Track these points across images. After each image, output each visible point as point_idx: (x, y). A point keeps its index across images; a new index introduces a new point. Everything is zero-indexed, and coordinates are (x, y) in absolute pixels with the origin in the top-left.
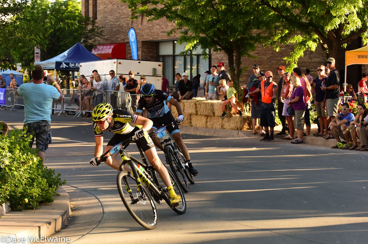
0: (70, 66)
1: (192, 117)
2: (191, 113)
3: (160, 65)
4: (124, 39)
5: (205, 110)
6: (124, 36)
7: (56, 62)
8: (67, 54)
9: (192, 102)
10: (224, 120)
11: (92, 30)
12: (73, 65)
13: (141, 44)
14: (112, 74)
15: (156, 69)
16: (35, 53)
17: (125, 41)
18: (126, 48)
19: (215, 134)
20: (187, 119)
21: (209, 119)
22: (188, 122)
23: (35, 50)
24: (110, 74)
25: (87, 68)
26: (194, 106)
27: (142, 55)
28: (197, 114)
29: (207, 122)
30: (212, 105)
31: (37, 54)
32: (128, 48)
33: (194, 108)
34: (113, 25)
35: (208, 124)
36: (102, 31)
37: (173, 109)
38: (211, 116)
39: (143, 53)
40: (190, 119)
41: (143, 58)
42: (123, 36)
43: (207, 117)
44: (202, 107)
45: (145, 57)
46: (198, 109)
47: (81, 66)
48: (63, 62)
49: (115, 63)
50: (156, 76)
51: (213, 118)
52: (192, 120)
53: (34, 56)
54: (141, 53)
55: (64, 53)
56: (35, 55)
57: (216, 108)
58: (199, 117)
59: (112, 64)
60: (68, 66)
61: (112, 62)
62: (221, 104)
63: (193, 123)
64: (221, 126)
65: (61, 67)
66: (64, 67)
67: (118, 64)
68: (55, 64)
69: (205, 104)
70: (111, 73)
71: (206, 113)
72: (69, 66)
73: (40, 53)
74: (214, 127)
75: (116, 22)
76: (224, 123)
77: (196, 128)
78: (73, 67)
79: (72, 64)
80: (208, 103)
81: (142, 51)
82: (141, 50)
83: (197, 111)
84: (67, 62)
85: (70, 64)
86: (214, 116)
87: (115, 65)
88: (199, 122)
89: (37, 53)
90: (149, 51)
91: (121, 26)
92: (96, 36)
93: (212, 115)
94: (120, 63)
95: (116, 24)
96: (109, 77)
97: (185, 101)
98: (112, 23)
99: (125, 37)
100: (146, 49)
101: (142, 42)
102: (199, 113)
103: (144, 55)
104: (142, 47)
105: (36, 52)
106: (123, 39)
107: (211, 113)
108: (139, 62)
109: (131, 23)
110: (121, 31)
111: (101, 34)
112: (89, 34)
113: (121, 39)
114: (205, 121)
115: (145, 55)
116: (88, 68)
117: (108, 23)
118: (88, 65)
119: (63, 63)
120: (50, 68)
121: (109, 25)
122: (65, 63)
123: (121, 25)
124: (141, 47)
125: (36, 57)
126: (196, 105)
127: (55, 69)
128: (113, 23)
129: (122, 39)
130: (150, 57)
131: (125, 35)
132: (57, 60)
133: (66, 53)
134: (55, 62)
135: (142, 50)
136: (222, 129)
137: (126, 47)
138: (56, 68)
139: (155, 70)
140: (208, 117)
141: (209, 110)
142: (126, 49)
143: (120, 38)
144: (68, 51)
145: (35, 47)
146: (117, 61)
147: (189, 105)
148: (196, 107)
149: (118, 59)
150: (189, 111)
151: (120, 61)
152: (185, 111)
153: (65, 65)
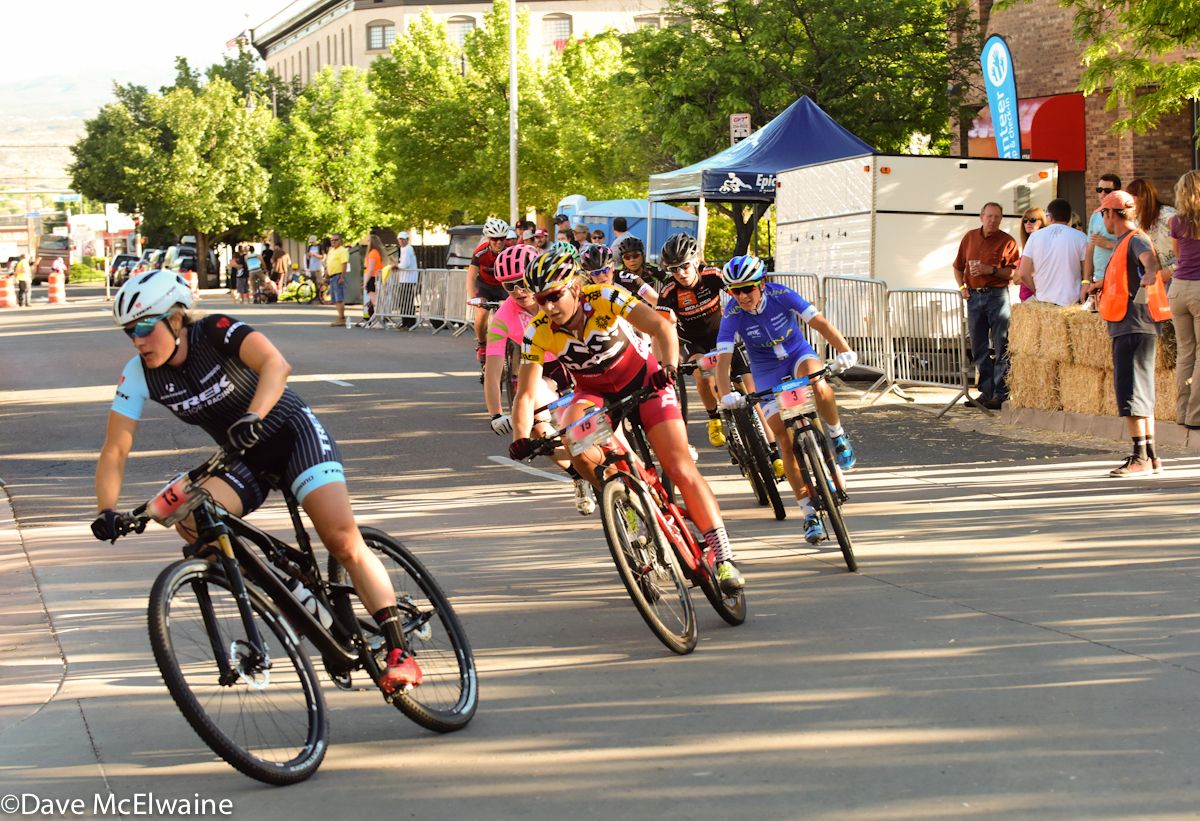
0: (758, 184)
1: (1062, 373)
2: (1055, 357)
3: (1044, 175)
4: (1078, 80)
6: (1078, 68)
7: (705, 172)
8: (759, 141)
12: (769, 182)
15: (1027, 190)
16: (732, 140)
18: (1085, 114)
20: (1047, 380)
22: (1049, 392)
23: (733, 130)
26: (1063, 329)
28: (1072, 362)
29: (1102, 391)
32: (1092, 113)
33: (1064, 337)
34: (1044, 27)
35: (1107, 400)
40: (1057, 382)
41: (1137, 148)
42: (1074, 68)
43: (1101, 373)
44: (1083, 333)
46: (1074, 343)
47: (779, 185)
48: (731, 170)
52: (1062, 383)
58: (1079, 376)
60: (750, 187)
61: (859, 165)
63: (1065, 399)
65: (725, 188)
66: (737, 190)
67: (879, 172)
68: (701, 180)
69: (1093, 324)
72: (753, 184)
75: (1051, 18)
77: (1072, 420)
78: (768, 188)
79: (766, 176)
83: (1070, 349)
84: (748, 170)
85: (759, 180)
87: (869, 176)
88: (1080, 392)
89: (740, 139)
91: (1068, 31)
94: (885, 170)
98: (1039, 22)
99: (1081, 72)
102: (1077, 361)
105: (735, 135)
106: (1075, 77)
108: (963, 166)
110: (1068, 48)
113: (1067, 79)
114: (1096, 389)
117: (1028, 22)
119: (732, 175)
120: (689, 194)
121: (1029, 30)
123: (1065, 27)
126: (1068, 326)
127: (703, 199)
128: (1043, 19)
129: (1070, 78)
132: (721, 163)
133: (755, 139)
134: (701, 172)
137: (1086, 109)
138: (705, 192)
139: (1023, 193)
140: (1105, 374)
142: (1087, 117)
143: (1064, 74)
144: (765, 131)
145: (733, 117)
146: (875, 164)
147: (1051, 328)
148: (1068, 333)
149: (878, 157)
150: (1053, 349)
151: (884, 161)
152: (1043, 350)
153: (740, 183)
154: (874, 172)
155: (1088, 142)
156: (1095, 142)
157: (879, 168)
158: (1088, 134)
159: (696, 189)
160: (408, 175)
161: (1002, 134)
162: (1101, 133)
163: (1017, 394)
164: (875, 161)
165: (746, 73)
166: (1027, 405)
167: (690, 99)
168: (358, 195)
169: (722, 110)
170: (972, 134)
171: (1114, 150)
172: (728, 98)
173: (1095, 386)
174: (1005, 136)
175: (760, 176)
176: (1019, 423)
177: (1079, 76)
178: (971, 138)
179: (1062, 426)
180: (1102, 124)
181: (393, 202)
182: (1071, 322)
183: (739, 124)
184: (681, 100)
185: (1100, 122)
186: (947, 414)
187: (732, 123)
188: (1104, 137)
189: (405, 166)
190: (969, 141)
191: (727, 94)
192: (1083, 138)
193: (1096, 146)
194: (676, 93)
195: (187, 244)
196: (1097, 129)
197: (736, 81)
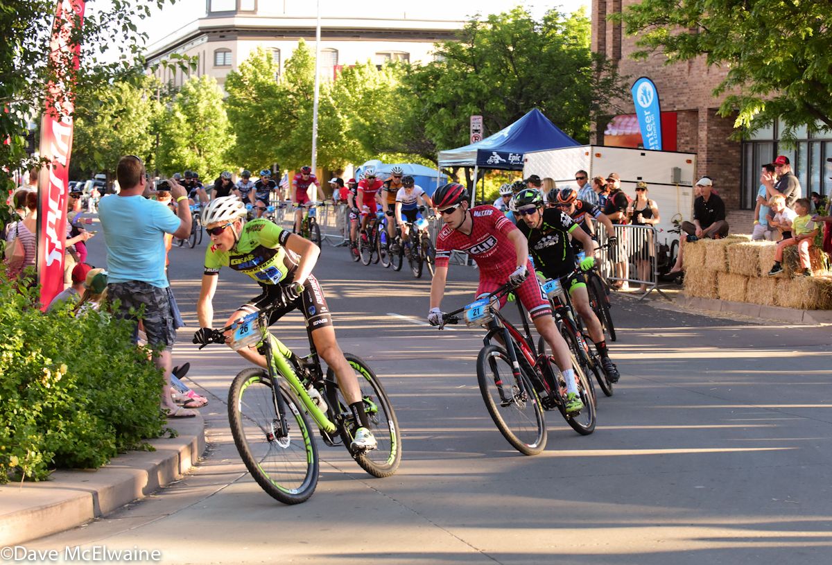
0: (509, 159)
1: (719, 278)
2: (716, 269)
3: (689, 161)
4: (673, 104)
5: (742, 262)
6: (674, 96)
7: (479, 151)
8: (509, 133)
9: (718, 244)
10: (779, 286)
11: (608, 83)
12: (517, 158)
13: (706, 114)
14: (581, 178)
15: (680, 169)
16: (471, 131)
17: (675, 107)
18: (677, 124)
19: (759, 316)
20: (710, 282)
21: (750, 283)
22: (711, 288)
23: (472, 125)
24: (577, 179)
25: (538, 165)
26: (722, 253)
27: (708, 138)
28: (728, 272)
29: (746, 289)
30: (756, 251)
31: (475, 134)
32: (681, 124)
33: (722, 257)
34: (653, 72)
35: (749, 294)
36: (625, 86)
37: (686, 260)
38: (753, 277)
39: (710, 135)
40: (716, 283)
41: (709, 145)
42: (671, 97)
43: (746, 279)
44: (736, 255)
45: (715, 143)
46: (729, 260)
47: (526, 160)
48: (494, 150)
49: (587, 154)
50: (679, 185)
51: (758, 281)
52: (720, 283)
53: (469, 137)
54: (707, 135)
55: (503, 131)
56: (472, 135)
57: (764, 259)
58: (732, 279)
59: (583, 158)
60: (505, 161)
61: (582, 151)
62: (772, 248)
63: (721, 293)
64: (772, 299)
65: (490, 161)
66: (497, 162)
67: (594, 157)
68: (476, 155)
69: (743, 250)
70: (579, 176)
71: (745, 270)
72: (507, 159)
73: (482, 131)
74: (760, 301)
75: (658, 67)
76: (778, 293)
77: (726, 304)
78: (517, 161)
79: (514, 155)
80: (748, 246)
81: (709, 130)
82: (706, 127)
83: (727, 265)
84: (504, 150)
85: (510, 156)
86: (759, 275)
87: (588, 158)
88: (732, 289)
89: (476, 131)
90: (724, 131)
91: (668, 75)
92: (612, 95)
93: (756, 275)
94: (598, 155)
95: (658, 71)
96: (575, 186)
97: (707, 240)
98: (650, 68)
99: (676, 99)
100: (718, 126)
101: (710, 109)
102: (731, 271)
103: (712, 138)
104: (708, 122)
105: (472, 128)
106: (672, 102)
107: (754, 270)
108: (643, 154)
109: (687, 67)
110: (668, 85)
111: (622, 92)
112: (596, 91)
113: (667, 103)
114: (743, 288)
115: (716, 138)
116: (540, 164)
117: (643, 68)
118: (541, 159)
119: (494, 153)
120: (468, 163)
121: (643, 73)
122: (498, 153)
123: (667, 73)
124: (706, 121)
125: (474, 139)
126: (726, 251)
127: (476, 167)
128: (653, 67)
129: (669, 103)
130: (726, 143)
131: (675, 94)
132: (485, 146)
133: (505, 132)
134: (476, 150)
135: (708, 127)
136: (774, 307)
137: (678, 121)
138: (478, 163)
139: (677, 171)
140: (748, 279)
141: (751, 263)
142: (678, 126)
143: (665, 100)
144: (512, 128)
145: (472, 117)
146: (592, 151)
147: (713, 252)
148: (726, 255)
149: (594, 147)
150: (714, 264)
151: (598, 150)
152: (707, 264)
153: (499, 158)
154: (592, 156)
155: (678, 141)
156: (682, 141)
157: (594, 153)
158: (678, 136)
159: (473, 160)
160: (246, 143)
161: (648, 135)
162: (687, 136)
163: (690, 289)
164: (592, 149)
165: (479, 92)
166: (696, 295)
167: (444, 106)
168: (212, 154)
169: (465, 112)
170: (607, 132)
171: (694, 146)
172: (468, 106)
173: (742, 286)
174: (651, 137)
175: (511, 154)
176: (691, 305)
177: (674, 102)
178: (607, 135)
179: (719, 308)
180: (687, 131)
181: (237, 159)
182: (728, 249)
183: (475, 122)
184: (439, 106)
185: (686, 129)
186: (645, 299)
187: (472, 121)
188: (688, 138)
189: (246, 137)
190: (605, 137)
191: (467, 104)
192: (676, 138)
193: (683, 143)
194: (437, 101)
195: (99, 179)
196: (684, 133)
197: (473, 95)
